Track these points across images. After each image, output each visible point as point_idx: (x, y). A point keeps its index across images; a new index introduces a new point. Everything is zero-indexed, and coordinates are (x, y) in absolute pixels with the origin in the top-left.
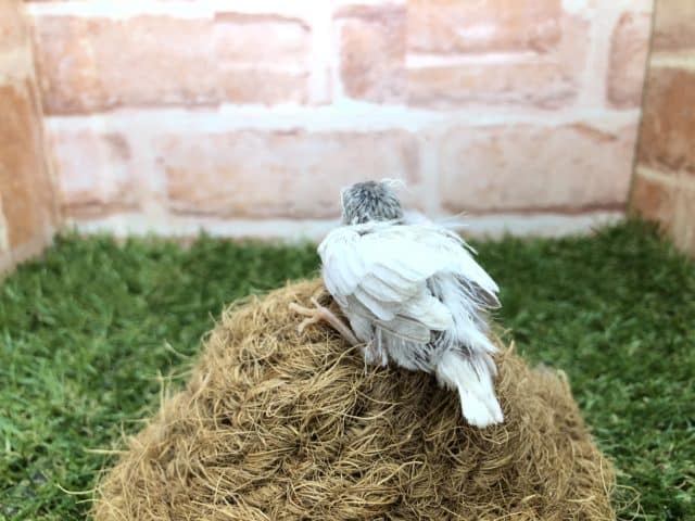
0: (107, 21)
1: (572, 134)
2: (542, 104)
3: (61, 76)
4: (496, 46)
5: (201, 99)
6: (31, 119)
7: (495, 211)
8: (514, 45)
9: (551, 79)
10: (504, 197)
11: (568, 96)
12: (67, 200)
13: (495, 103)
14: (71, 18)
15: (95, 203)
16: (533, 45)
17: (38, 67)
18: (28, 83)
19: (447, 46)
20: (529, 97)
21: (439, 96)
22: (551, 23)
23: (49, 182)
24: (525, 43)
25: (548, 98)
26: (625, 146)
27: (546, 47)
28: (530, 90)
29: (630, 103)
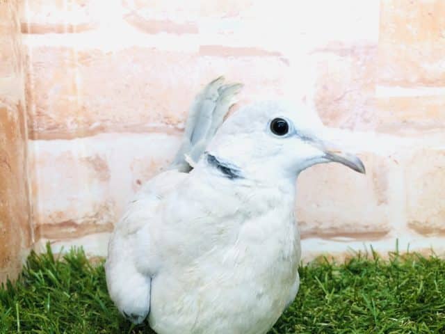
0: (98, 52)
6: (19, 142)
12: (42, 220)
14: (63, 49)
15: (70, 224)
17: (28, 93)
18: (19, 106)
21: (406, 123)
23: (28, 204)
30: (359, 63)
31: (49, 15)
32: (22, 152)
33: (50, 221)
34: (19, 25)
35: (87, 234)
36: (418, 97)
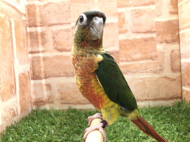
0: (48, 57)
1: (164, 79)
2: (155, 72)
3: (36, 70)
4: (142, 59)
5: (69, 75)
6: (28, 81)
7: (146, 100)
8: (147, 58)
9: (157, 66)
10: (148, 96)
11: (161, 70)
13: (143, 72)
14: (39, 57)
15: (42, 101)
16: (151, 58)
18: (28, 72)
19: (129, 60)
20: (152, 71)
21: (128, 71)
22: (155, 53)
23: (31, 96)
24: (149, 58)
25: (156, 71)
26: (178, 82)
27: (154, 59)
28: (152, 69)
29: (178, 71)
31: (35, 49)
32: (29, 83)
33: (37, 101)
34: (28, 52)
35: (46, 104)
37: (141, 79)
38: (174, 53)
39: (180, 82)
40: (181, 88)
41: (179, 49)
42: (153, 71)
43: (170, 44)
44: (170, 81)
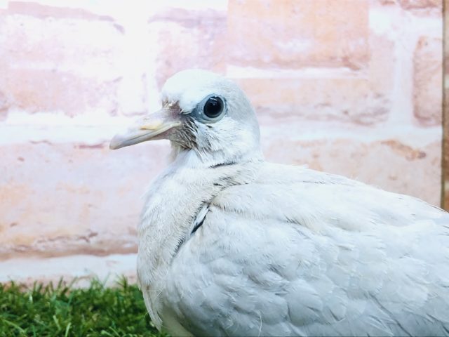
1: (387, 149)
2: (358, 121)
4: (313, 61)
8: (331, 61)
9: (366, 96)
11: (381, 112)
13: (316, 118)
16: (346, 61)
19: (267, 59)
20: (346, 113)
22: (361, 41)
24: (339, 60)
25: (364, 115)
26: (433, 163)
27: (358, 64)
28: (346, 106)
29: (433, 121)
30: (207, 37)
36: (272, 80)
37: (305, 145)
38: (425, 50)
39: (439, 163)
40: (439, 187)
41: (441, 36)
42: (351, 113)
43: (415, 14)
44: (407, 158)
